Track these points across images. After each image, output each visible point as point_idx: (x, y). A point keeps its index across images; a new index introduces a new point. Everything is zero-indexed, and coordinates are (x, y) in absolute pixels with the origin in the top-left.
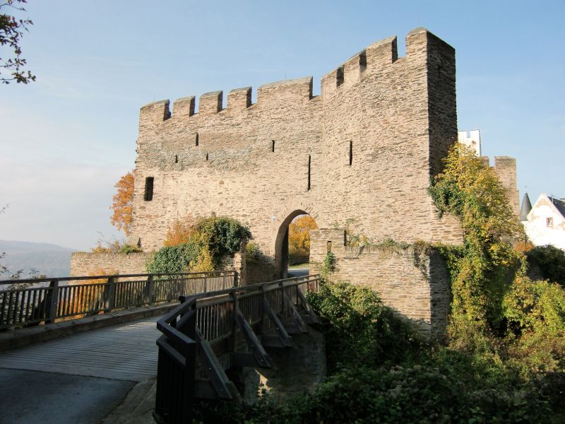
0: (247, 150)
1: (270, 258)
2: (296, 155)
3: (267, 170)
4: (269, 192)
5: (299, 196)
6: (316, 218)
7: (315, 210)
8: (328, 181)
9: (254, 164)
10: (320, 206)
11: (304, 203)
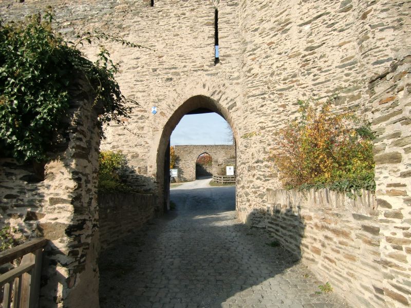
0: (108, 5)
1: (148, 179)
2: (193, 10)
3: (141, 34)
4: (144, 69)
5: (199, 73)
6: (230, 108)
7: (230, 94)
8: (258, 40)
9: (120, 27)
10: (238, 89)
11: (208, 85)
